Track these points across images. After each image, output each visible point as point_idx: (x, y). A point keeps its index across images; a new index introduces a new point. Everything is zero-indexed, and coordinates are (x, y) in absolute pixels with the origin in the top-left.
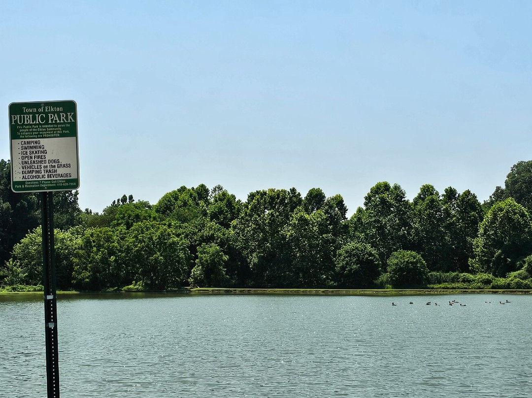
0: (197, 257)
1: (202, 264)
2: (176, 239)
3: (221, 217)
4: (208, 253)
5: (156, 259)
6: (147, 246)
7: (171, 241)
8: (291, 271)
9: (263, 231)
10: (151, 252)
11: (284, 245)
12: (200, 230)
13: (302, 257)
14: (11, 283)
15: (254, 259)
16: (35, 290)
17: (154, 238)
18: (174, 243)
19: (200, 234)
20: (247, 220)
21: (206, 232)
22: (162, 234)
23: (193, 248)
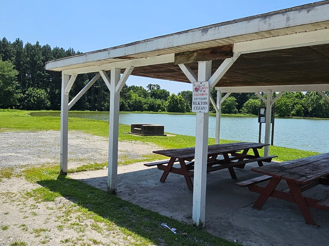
0: (294, 108)
1: (296, 110)
2: (289, 103)
3: (298, 97)
4: (298, 107)
5: (283, 108)
6: (281, 105)
7: (288, 104)
8: (322, 113)
9: (313, 101)
10: (281, 107)
11: (320, 106)
12: (294, 101)
13: (326, 109)
14: (243, 113)
15: (310, 109)
16: (250, 115)
17: (283, 103)
18: (289, 104)
19: (294, 102)
20: (309, 98)
21: (296, 102)
22: (285, 102)
23: (293, 106)
